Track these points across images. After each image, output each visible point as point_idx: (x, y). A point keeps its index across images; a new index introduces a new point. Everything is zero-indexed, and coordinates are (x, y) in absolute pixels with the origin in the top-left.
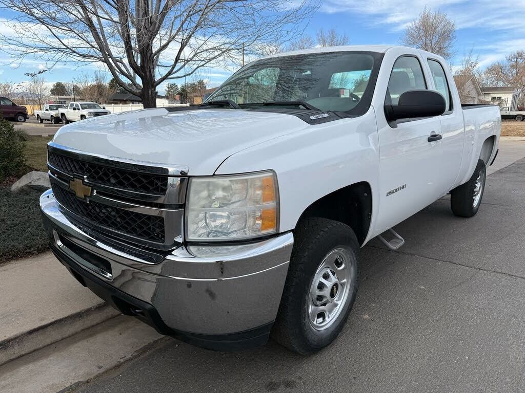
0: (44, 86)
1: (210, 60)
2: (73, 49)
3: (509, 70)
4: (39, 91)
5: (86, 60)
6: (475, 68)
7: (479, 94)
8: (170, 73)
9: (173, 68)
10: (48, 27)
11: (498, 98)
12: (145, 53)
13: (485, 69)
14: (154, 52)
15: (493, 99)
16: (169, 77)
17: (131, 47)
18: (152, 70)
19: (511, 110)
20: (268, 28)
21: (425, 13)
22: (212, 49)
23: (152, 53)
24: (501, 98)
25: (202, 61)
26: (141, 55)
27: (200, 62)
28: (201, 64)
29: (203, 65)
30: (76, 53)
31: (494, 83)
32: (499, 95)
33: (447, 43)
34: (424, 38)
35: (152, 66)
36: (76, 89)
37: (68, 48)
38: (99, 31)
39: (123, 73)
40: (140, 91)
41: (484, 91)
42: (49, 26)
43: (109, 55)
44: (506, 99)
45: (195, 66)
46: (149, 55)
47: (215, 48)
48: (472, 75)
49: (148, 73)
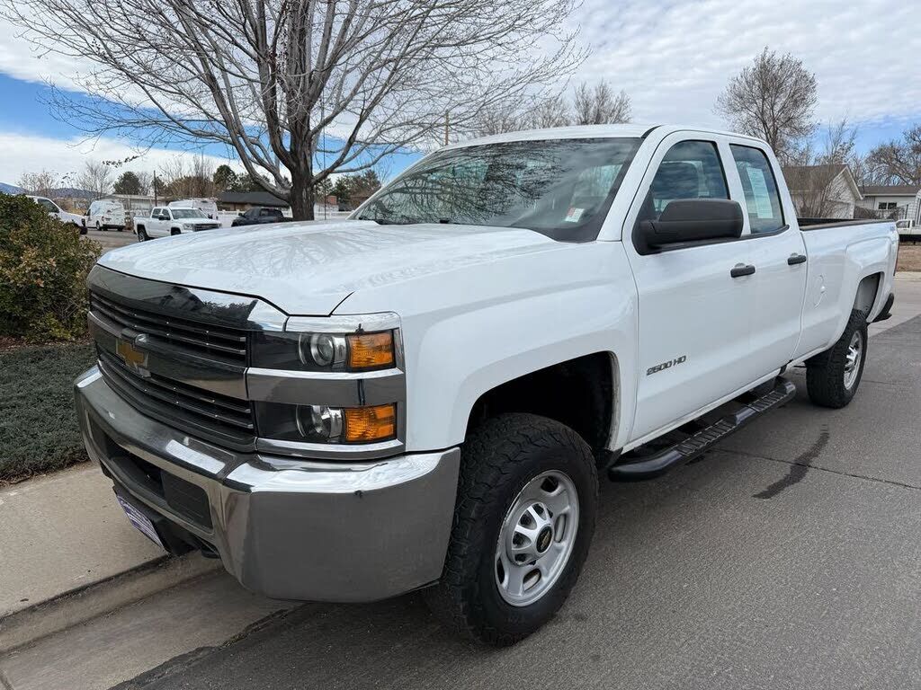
0: (107, 179)
1: (404, 143)
2: (182, 123)
3: (910, 155)
4: (99, 187)
5: (200, 140)
6: (850, 153)
7: (857, 199)
8: (338, 164)
9: (344, 155)
10: (143, 88)
11: (890, 204)
12: (299, 131)
13: (867, 154)
14: (312, 128)
15: (882, 206)
16: (336, 169)
17: (276, 120)
18: (308, 158)
19: (914, 225)
20: (500, 91)
21: (763, 59)
22: (407, 123)
23: (309, 130)
24: (895, 204)
25: (390, 144)
26: (292, 133)
27: (386, 146)
28: (390, 148)
29: (391, 152)
30: (185, 128)
31: (884, 178)
32: (892, 200)
33: (801, 109)
34: (759, 102)
35: (309, 152)
36: (157, 183)
37: (173, 121)
38: (224, 93)
39: (261, 163)
40: (288, 191)
41: (864, 192)
42: (146, 87)
43: (240, 133)
44: (905, 208)
45: (380, 153)
46: (304, 133)
47: (412, 122)
48: (845, 165)
49: (302, 163)
